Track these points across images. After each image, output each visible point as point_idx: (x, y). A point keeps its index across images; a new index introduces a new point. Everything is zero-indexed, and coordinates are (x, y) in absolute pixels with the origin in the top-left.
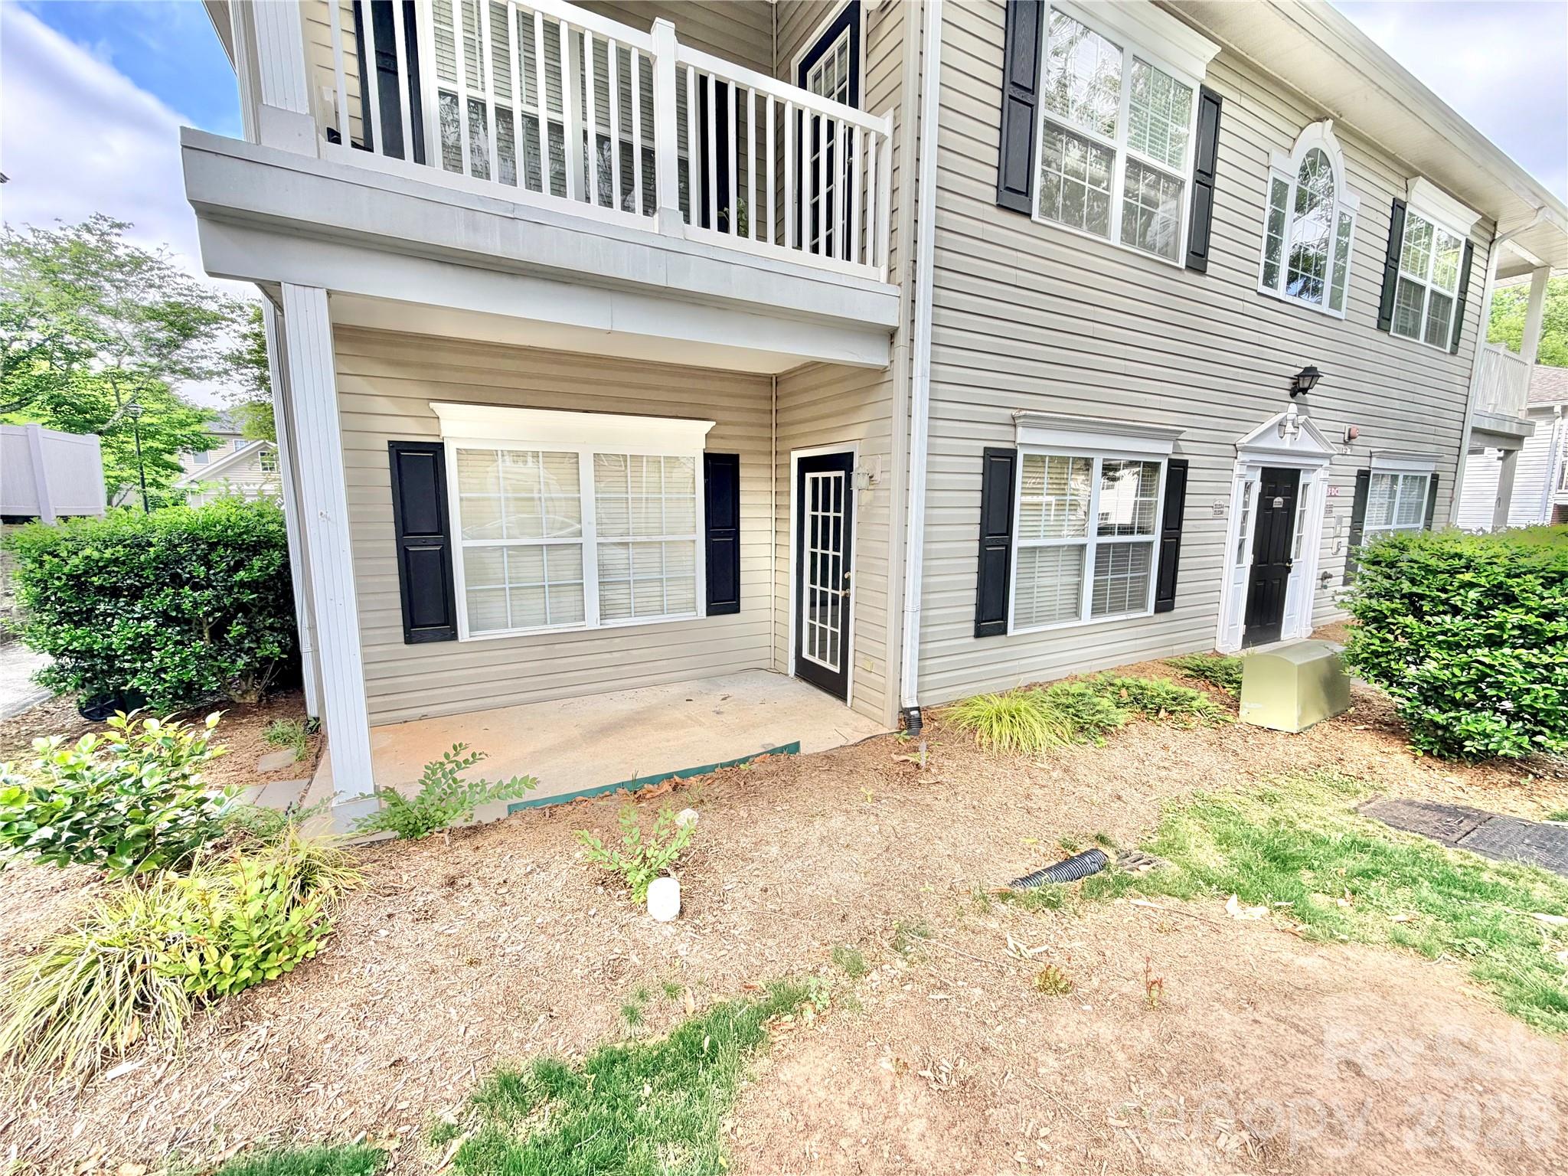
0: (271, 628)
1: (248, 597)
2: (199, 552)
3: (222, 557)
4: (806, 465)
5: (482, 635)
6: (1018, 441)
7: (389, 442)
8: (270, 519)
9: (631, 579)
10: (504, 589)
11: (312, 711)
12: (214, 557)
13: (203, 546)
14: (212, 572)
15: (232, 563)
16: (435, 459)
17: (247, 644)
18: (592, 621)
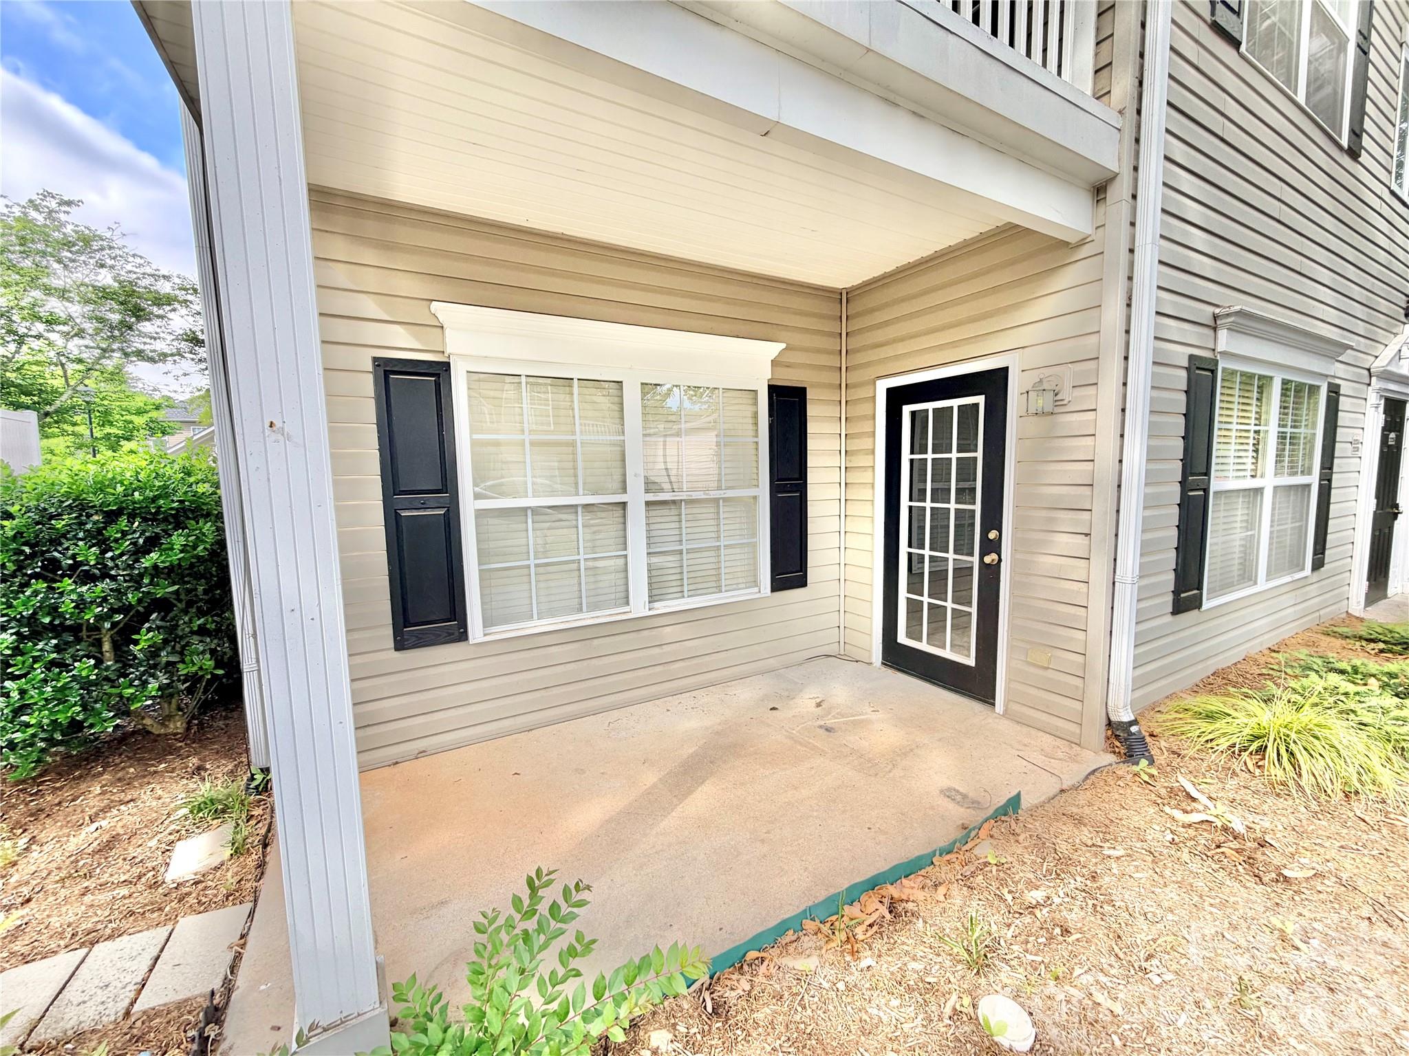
0: (202, 631)
1: (166, 589)
2: (88, 526)
3: (124, 533)
4: (897, 397)
5: (502, 631)
6: (1219, 349)
7: (375, 359)
8: (199, 477)
9: (684, 547)
10: (528, 567)
11: (257, 760)
12: (112, 532)
13: (96, 518)
14: (109, 554)
15: (141, 541)
16: (438, 385)
17: (164, 657)
18: (639, 606)
